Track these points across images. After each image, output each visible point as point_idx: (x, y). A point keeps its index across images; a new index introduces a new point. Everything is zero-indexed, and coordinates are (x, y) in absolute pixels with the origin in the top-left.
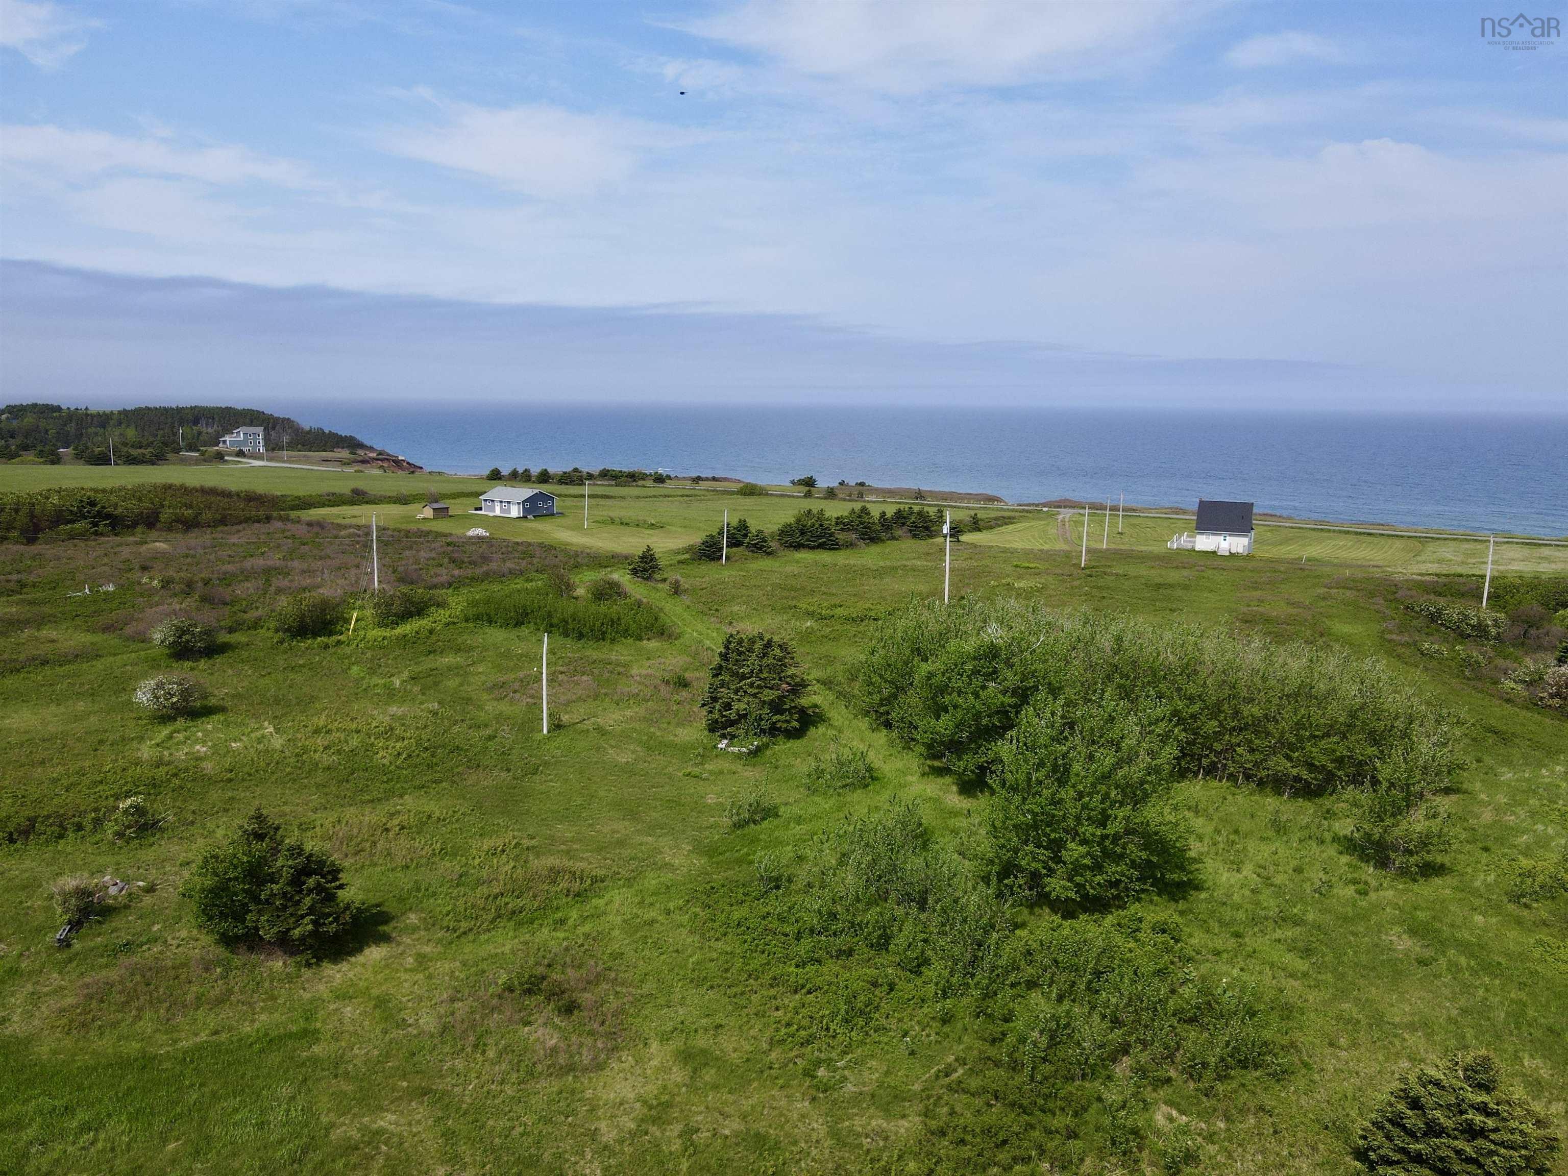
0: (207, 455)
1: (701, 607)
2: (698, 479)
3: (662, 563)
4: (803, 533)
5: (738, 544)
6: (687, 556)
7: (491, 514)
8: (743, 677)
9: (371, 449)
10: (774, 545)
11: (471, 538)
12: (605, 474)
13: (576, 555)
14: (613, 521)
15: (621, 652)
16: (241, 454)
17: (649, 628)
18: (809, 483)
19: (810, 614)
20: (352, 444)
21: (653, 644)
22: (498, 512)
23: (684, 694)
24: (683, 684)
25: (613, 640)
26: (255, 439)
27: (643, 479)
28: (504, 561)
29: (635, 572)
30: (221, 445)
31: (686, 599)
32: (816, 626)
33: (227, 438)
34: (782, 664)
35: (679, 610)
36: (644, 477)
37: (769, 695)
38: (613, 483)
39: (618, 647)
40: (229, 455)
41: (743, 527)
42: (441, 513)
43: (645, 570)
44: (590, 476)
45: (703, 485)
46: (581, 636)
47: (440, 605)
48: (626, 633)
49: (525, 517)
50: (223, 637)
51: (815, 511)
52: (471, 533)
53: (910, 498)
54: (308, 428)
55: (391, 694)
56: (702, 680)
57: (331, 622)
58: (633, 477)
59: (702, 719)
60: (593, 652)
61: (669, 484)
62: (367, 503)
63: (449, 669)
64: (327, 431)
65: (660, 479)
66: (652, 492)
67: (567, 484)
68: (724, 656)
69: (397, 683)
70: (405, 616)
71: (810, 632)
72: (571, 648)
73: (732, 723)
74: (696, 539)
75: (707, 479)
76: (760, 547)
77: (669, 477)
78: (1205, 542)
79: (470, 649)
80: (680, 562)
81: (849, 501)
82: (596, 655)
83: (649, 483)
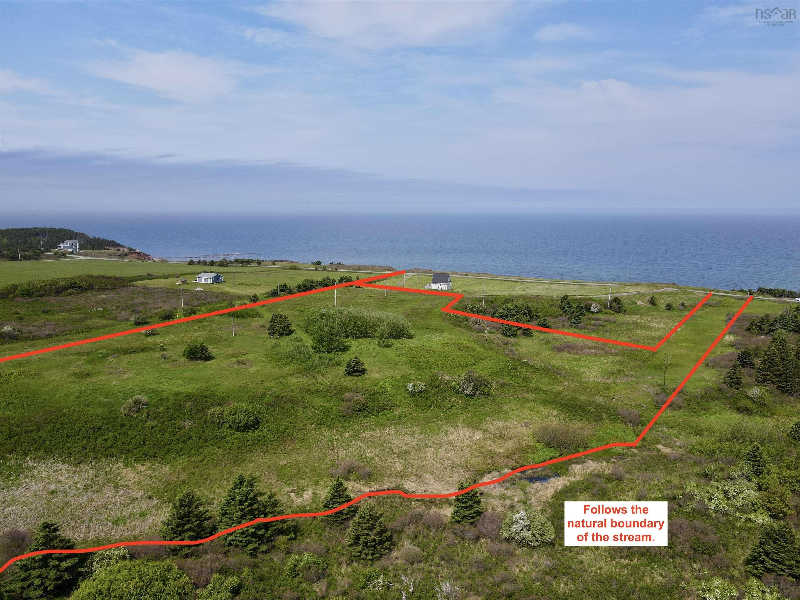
0: (58, 254)
1: (269, 309)
2: (274, 262)
3: (259, 298)
4: (304, 287)
5: (283, 291)
6: (267, 295)
7: (201, 282)
8: (276, 323)
9: (123, 246)
10: (294, 291)
11: (198, 291)
12: (236, 261)
13: (233, 296)
14: (243, 284)
15: (249, 321)
16: (72, 253)
17: (256, 315)
18: (319, 263)
19: (299, 311)
20: (115, 244)
21: (257, 319)
22: (203, 282)
23: (264, 329)
24: (264, 327)
25: (246, 318)
26: (75, 246)
27: (252, 262)
28: (212, 298)
29: (251, 301)
30: (58, 248)
31: (266, 308)
32: (299, 313)
33: (62, 245)
34: (285, 320)
35: (264, 310)
36: (252, 261)
37: (282, 326)
38: (240, 265)
39: (248, 320)
40: (68, 254)
41: (285, 285)
42: (184, 282)
43: (254, 300)
44: (231, 262)
45: (277, 265)
46: (238, 317)
47: (199, 311)
48: (250, 316)
49: (213, 283)
50: (148, 320)
51: (310, 279)
52: (197, 289)
53: (356, 270)
54: (92, 237)
55: (195, 331)
56: (268, 326)
57: (171, 316)
58: (248, 262)
59: (268, 332)
60: (241, 321)
61: (263, 265)
62: (154, 279)
63: (207, 325)
64: (102, 239)
65: (259, 263)
66: (256, 269)
67: (221, 266)
68: (272, 319)
69: (196, 328)
70: (191, 314)
71: (297, 315)
72: (237, 320)
73: (274, 333)
74: (269, 289)
75: (279, 261)
76: (290, 292)
77: (263, 261)
78: (435, 287)
79: (210, 321)
80: (265, 297)
81: (332, 271)
82: (242, 321)
83: (255, 265)
